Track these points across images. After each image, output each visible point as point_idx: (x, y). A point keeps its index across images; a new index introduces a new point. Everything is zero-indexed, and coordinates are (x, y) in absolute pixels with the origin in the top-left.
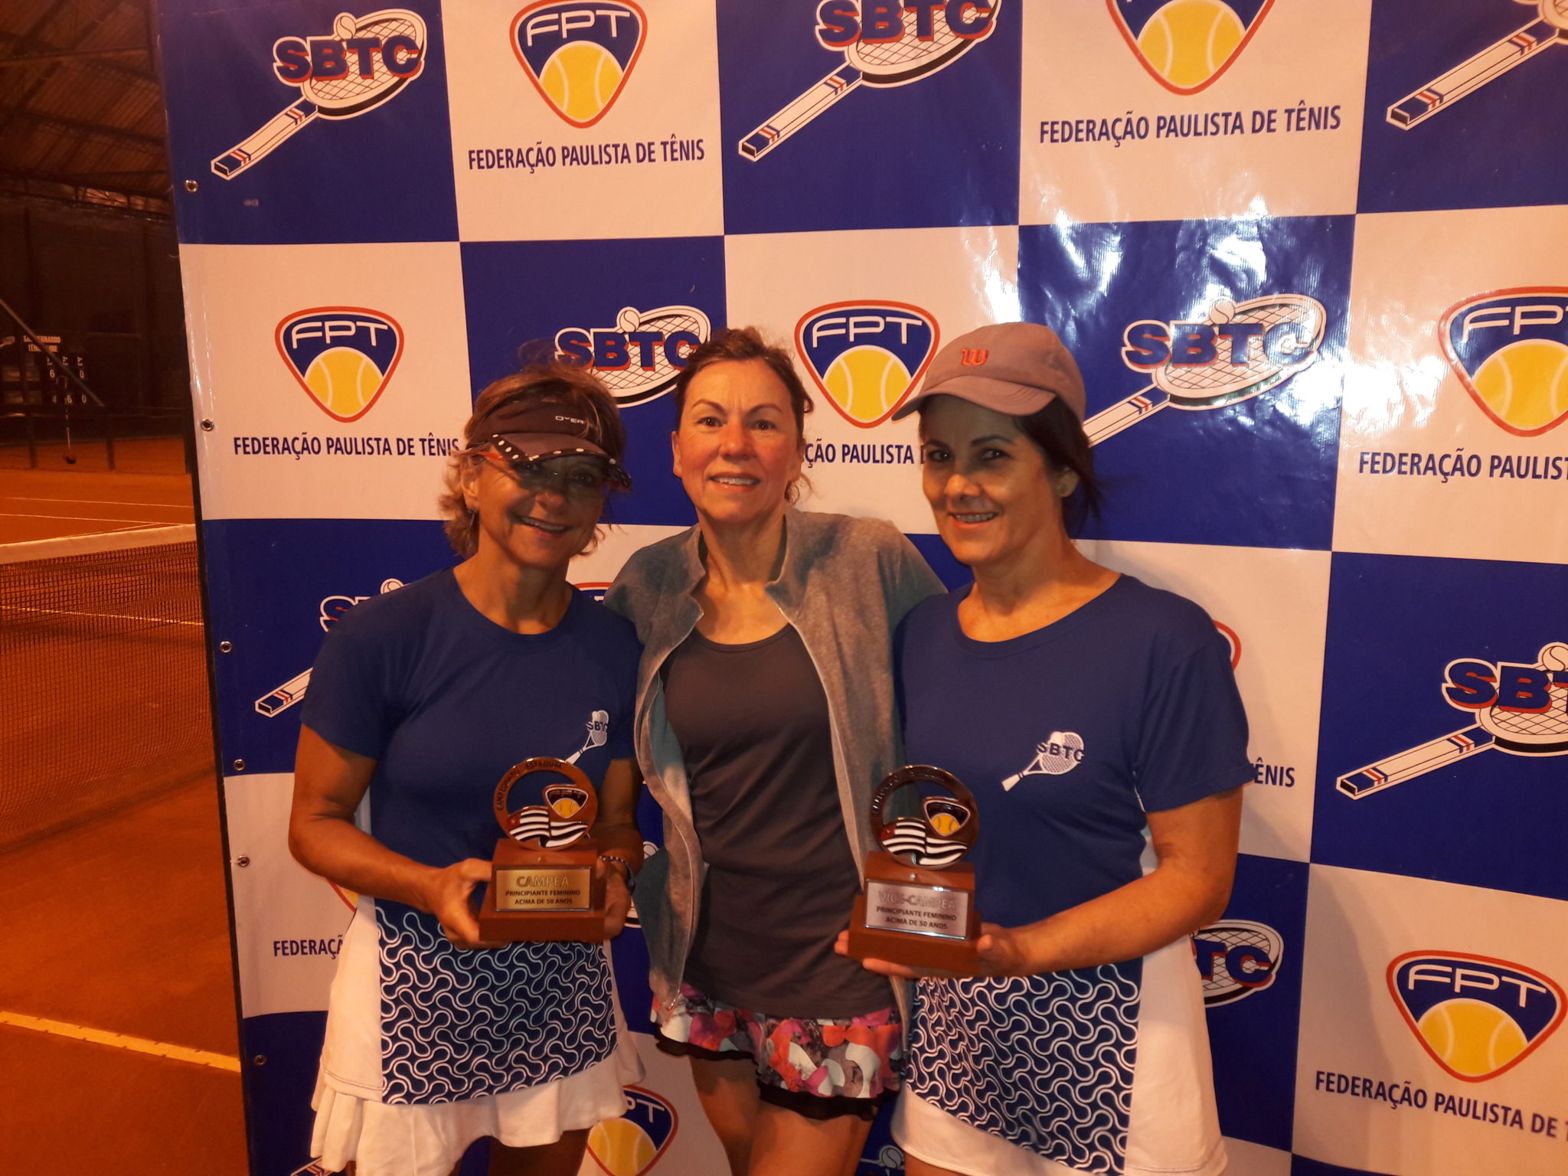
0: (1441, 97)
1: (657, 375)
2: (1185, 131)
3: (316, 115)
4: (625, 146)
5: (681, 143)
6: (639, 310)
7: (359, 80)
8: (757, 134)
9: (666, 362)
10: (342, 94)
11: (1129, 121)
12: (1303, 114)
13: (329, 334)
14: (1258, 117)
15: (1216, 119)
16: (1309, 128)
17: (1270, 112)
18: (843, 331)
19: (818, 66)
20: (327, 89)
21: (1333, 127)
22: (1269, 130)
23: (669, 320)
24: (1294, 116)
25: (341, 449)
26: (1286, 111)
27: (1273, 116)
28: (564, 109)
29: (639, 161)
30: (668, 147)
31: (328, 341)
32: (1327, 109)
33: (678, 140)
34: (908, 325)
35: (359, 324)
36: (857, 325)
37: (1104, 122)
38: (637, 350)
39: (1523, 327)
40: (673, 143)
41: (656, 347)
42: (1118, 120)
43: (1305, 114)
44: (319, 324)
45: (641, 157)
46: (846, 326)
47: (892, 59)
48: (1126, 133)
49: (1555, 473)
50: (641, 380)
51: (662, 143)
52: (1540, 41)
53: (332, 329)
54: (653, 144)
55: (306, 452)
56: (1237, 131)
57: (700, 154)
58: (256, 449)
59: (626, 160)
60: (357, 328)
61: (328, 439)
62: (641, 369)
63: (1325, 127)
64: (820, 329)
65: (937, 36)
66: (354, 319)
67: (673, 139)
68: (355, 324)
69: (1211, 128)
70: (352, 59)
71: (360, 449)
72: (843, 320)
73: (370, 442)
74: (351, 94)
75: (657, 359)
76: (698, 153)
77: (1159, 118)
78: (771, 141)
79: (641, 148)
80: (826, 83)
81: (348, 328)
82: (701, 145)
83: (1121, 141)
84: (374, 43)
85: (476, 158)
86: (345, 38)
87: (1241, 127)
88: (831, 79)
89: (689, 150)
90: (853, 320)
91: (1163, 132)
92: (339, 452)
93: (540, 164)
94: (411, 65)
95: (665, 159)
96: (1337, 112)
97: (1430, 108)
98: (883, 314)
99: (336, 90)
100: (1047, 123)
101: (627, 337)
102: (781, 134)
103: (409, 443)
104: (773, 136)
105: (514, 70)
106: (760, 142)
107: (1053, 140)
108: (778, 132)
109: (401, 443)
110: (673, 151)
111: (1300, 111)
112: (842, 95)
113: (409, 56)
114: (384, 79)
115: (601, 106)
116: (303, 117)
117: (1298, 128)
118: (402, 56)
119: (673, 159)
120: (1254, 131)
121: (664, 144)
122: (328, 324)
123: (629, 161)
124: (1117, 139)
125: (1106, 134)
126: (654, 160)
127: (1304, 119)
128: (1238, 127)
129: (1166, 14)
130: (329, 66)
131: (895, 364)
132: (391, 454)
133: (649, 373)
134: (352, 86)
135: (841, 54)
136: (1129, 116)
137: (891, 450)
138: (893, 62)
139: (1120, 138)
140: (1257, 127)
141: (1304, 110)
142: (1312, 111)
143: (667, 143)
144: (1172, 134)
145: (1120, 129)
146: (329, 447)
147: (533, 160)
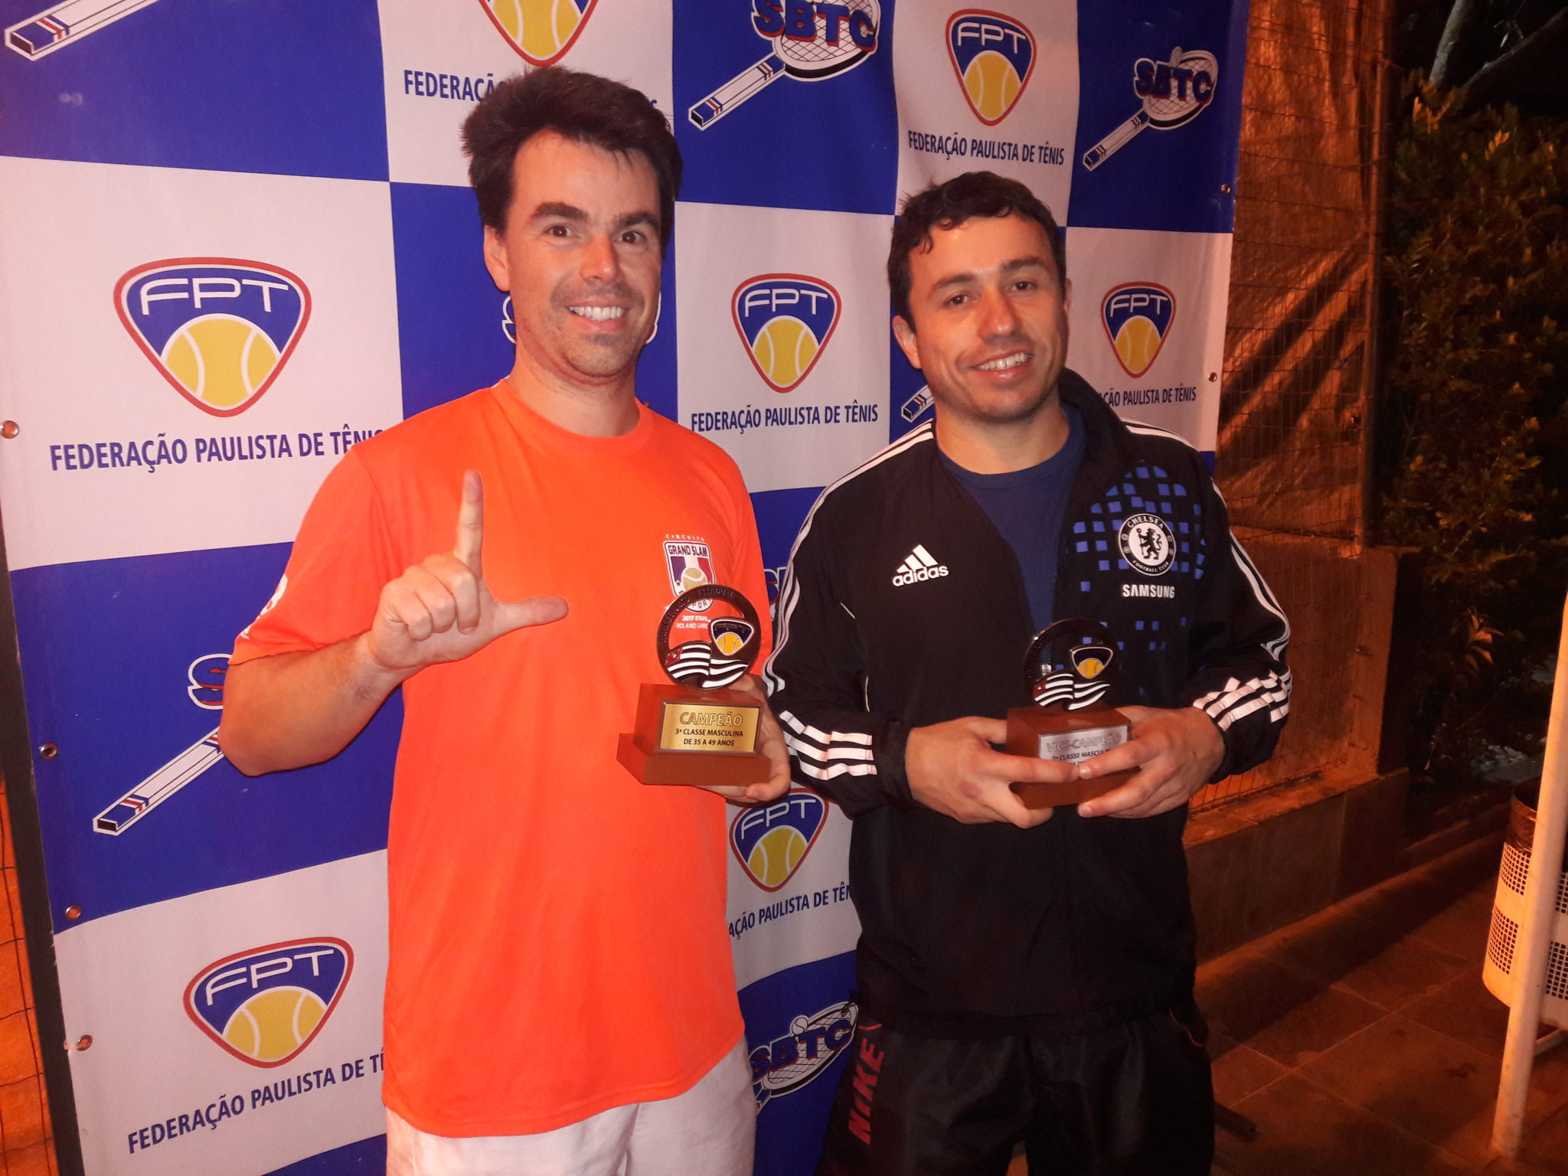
0: (1105, 151)
2: (987, 153)
8: (704, 104)
11: (956, 140)
12: (1047, 152)
13: (198, 295)
14: (1026, 150)
16: (1050, 163)
17: (1031, 148)
18: (767, 302)
19: (753, 52)
21: (1060, 164)
22: (1030, 160)
24: (1043, 152)
25: (217, 454)
26: (1039, 148)
27: (1033, 150)
28: (519, 45)
31: (198, 305)
32: (1058, 149)
34: (817, 298)
35: (245, 282)
36: (779, 296)
37: (942, 140)
39: (1135, 307)
42: (950, 138)
44: (185, 281)
46: (769, 297)
47: (808, 57)
48: (953, 149)
49: (1147, 400)
52: (1142, 123)
53: (204, 288)
55: (164, 461)
56: (1015, 158)
58: (86, 461)
60: (243, 287)
61: (198, 441)
63: (1057, 163)
64: (751, 299)
65: (842, 43)
66: (239, 275)
68: (241, 283)
69: (1001, 153)
71: (246, 452)
72: (767, 292)
73: (261, 442)
77: (974, 141)
78: (715, 113)
80: (758, 67)
81: (231, 288)
83: (950, 155)
85: (413, 80)
88: (761, 64)
90: (775, 291)
91: (975, 152)
92: (215, 458)
96: (1062, 153)
97: (1101, 157)
98: (798, 287)
100: (913, 132)
102: (724, 108)
103: (316, 440)
104: (717, 109)
107: (915, 147)
108: (721, 106)
109: (305, 441)
111: (1045, 149)
112: (769, 81)
115: (559, 47)
120: (1023, 159)
122: (197, 282)
124: (948, 153)
127: (1047, 155)
128: (1015, 155)
129: (980, 60)
131: (807, 334)
132: (290, 455)
135: (771, 43)
136: (956, 136)
137: (802, 412)
138: (808, 59)
140: (1025, 156)
141: (1048, 149)
142: (1051, 151)
144: (980, 155)
145: (950, 146)
146: (199, 452)
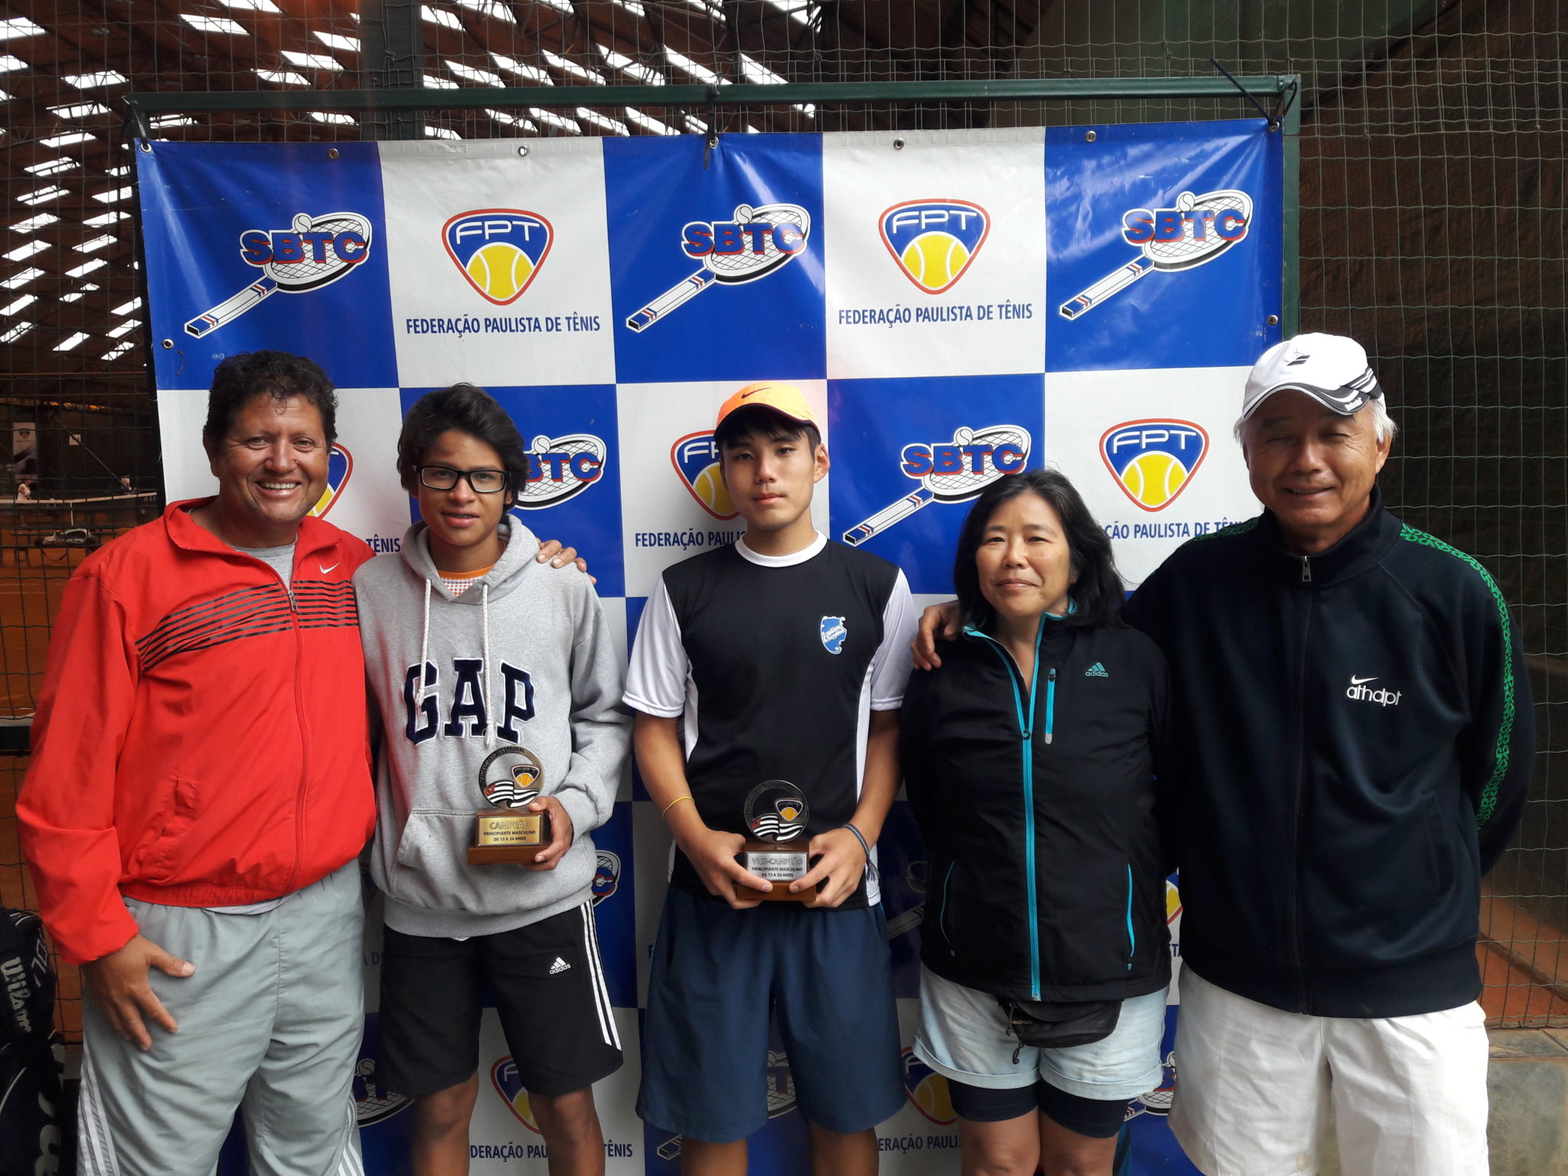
0: (1091, 300)
1: (565, 485)
2: (935, 318)
3: (276, 289)
4: (537, 319)
5: (582, 318)
6: (549, 437)
7: (314, 264)
8: (640, 313)
9: (572, 475)
10: (299, 274)
11: (898, 311)
12: (1009, 309)
14: (981, 310)
15: (954, 310)
16: (1014, 318)
17: (989, 307)
18: (707, 452)
19: (683, 269)
20: (285, 270)
21: (1028, 317)
22: (989, 318)
23: (574, 444)
24: (1004, 309)
26: (999, 306)
27: (991, 309)
28: (486, 291)
29: (548, 330)
30: (571, 321)
32: (1023, 305)
33: (579, 316)
37: (881, 311)
38: (548, 467)
39: (1147, 444)
40: (575, 318)
41: (563, 464)
42: (891, 310)
43: (1010, 309)
45: (550, 327)
46: (709, 448)
47: (737, 266)
48: (896, 318)
49: (1171, 534)
50: (551, 488)
51: (567, 318)
52: (1144, 268)
54: (559, 318)
56: (968, 318)
57: (596, 327)
59: (537, 330)
62: (552, 481)
63: (1023, 317)
64: (689, 450)
65: (766, 252)
67: (575, 316)
69: (952, 316)
70: (308, 248)
72: (707, 444)
74: (306, 274)
75: (565, 473)
76: (595, 326)
77: (918, 309)
78: (650, 319)
79: (549, 321)
80: (689, 281)
82: (597, 320)
83: (893, 324)
84: (328, 237)
85: (413, 325)
86: (301, 231)
87: (970, 316)
88: (693, 278)
89: (589, 324)
91: (921, 318)
93: (467, 331)
94: (358, 254)
95: (569, 330)
96: (1030, 307)
97: (1085, 307)
99: (293, 271)
100: (843, 311)
101: (540, 457)
102: (658, 314)
104: (652, 316)
105: (447, 262)
106: (642, 319)
107: (848, 323)
108: (655, 313)
110: (575, 324)
111: (1007, 306)
112: (701, 289)
113: (356, 247)
114: (334, 263)
115: (517, 291)
116: (266, 291)
117: (1007, 317)
118: (351, 247)
119: (575, 329)
120: (979, 318)
121: (568, 319)
123: (540, 330)
124: (890, 322)
125: (883, 319)
126: (560, 330)
127: (1010, 312)
128: (969, 315)
129: (918, 242)
130: (288, 252)
133: (558, 484)
134: (307, 268)
135: (701, 261)
136: (898, 307)
139: (892, 322)
140: (981, 316)
141: (1010, 306)
142: (1014, 307)
143: (570, 318)
144: (926, 320)
145: (892, 316)
147: (461, 328)
